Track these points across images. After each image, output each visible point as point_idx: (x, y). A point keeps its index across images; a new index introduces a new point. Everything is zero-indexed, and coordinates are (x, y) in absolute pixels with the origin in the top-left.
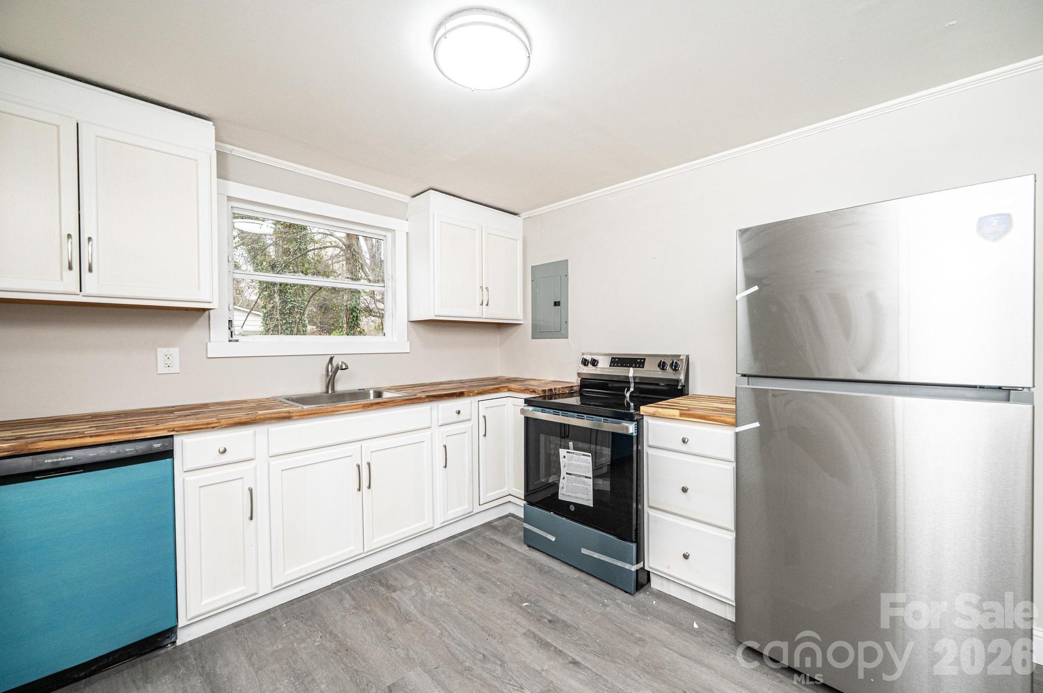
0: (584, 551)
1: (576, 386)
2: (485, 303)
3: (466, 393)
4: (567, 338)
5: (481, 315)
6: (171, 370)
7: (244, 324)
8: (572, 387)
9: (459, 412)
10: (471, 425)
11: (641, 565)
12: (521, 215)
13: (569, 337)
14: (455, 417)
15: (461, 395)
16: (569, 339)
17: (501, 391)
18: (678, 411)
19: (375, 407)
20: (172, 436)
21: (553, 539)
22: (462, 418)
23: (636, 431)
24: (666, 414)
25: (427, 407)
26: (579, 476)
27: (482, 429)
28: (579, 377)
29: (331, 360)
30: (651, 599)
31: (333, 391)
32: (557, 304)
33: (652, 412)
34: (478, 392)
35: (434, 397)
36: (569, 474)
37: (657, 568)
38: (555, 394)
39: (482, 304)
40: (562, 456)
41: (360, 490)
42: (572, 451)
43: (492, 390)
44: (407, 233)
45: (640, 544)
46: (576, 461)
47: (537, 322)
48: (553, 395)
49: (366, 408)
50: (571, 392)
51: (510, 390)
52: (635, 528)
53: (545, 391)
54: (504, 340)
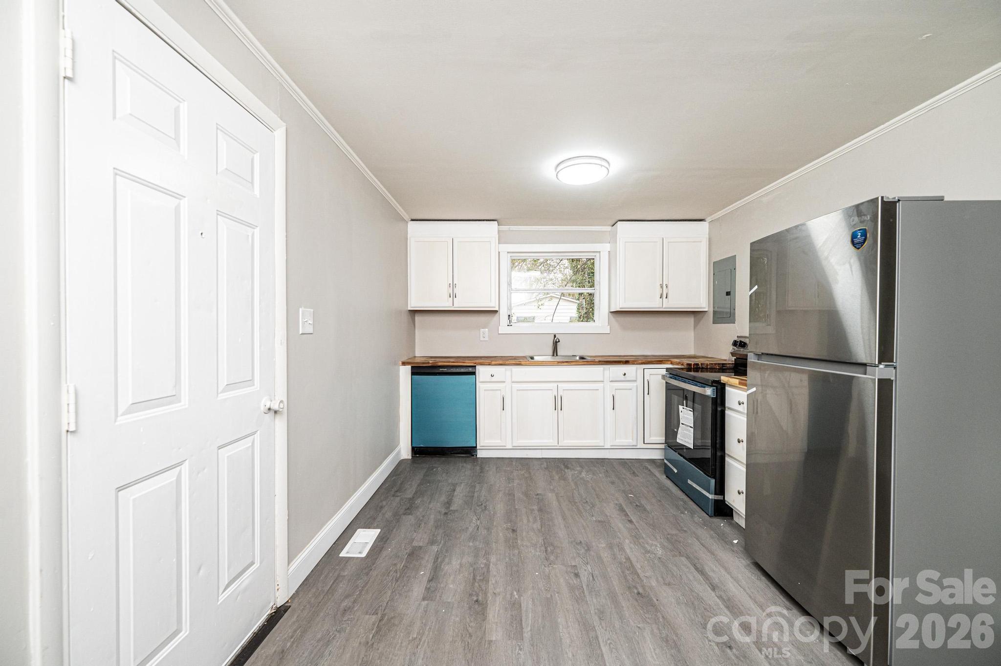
0: (690, 482)
1: (729, 364)
2: (664, 296)
3: (631, 362)
4: (734, 323)
5: (661, 306)
6: (485, 339)
8: (723, 364)
9: (625, 374)
10: (635, 384)
11: (720, 497)
12: (706, 220)
13: (736, 323)
14: (623, 378)
15: (627, 362)
17: (664, 364)
18: (738, 380)
20: (475, 366)
21: (675, 471)
22: (627, 379)
23: (715, 394)
24: (733, 383)
25: (600, 368)
26: (687, 426)
27: (647, 389)
28: (733, 356)
29: (555, 336)
30: (721, 523)
31: (557, 355)
32: (728, 294)
33: (726, 381)
34: (642, 362)
35: (605, 361)
36: (683, 424)
37: (730, 502)
38: (702, 368)
39: (661, 298)
40: (680, 412)
41: (555, 409)
42: (685, 407)
43: (655, 361)
44: (609, 252)
45: (718, 480)
46: (686, 415)
47: (716, 309)
48: (700, 368)
49: (560, 364)
50: (723, 368)
51: (672, 363)
52: (713, 467)
53: (689, 365)
54: (696, 324)
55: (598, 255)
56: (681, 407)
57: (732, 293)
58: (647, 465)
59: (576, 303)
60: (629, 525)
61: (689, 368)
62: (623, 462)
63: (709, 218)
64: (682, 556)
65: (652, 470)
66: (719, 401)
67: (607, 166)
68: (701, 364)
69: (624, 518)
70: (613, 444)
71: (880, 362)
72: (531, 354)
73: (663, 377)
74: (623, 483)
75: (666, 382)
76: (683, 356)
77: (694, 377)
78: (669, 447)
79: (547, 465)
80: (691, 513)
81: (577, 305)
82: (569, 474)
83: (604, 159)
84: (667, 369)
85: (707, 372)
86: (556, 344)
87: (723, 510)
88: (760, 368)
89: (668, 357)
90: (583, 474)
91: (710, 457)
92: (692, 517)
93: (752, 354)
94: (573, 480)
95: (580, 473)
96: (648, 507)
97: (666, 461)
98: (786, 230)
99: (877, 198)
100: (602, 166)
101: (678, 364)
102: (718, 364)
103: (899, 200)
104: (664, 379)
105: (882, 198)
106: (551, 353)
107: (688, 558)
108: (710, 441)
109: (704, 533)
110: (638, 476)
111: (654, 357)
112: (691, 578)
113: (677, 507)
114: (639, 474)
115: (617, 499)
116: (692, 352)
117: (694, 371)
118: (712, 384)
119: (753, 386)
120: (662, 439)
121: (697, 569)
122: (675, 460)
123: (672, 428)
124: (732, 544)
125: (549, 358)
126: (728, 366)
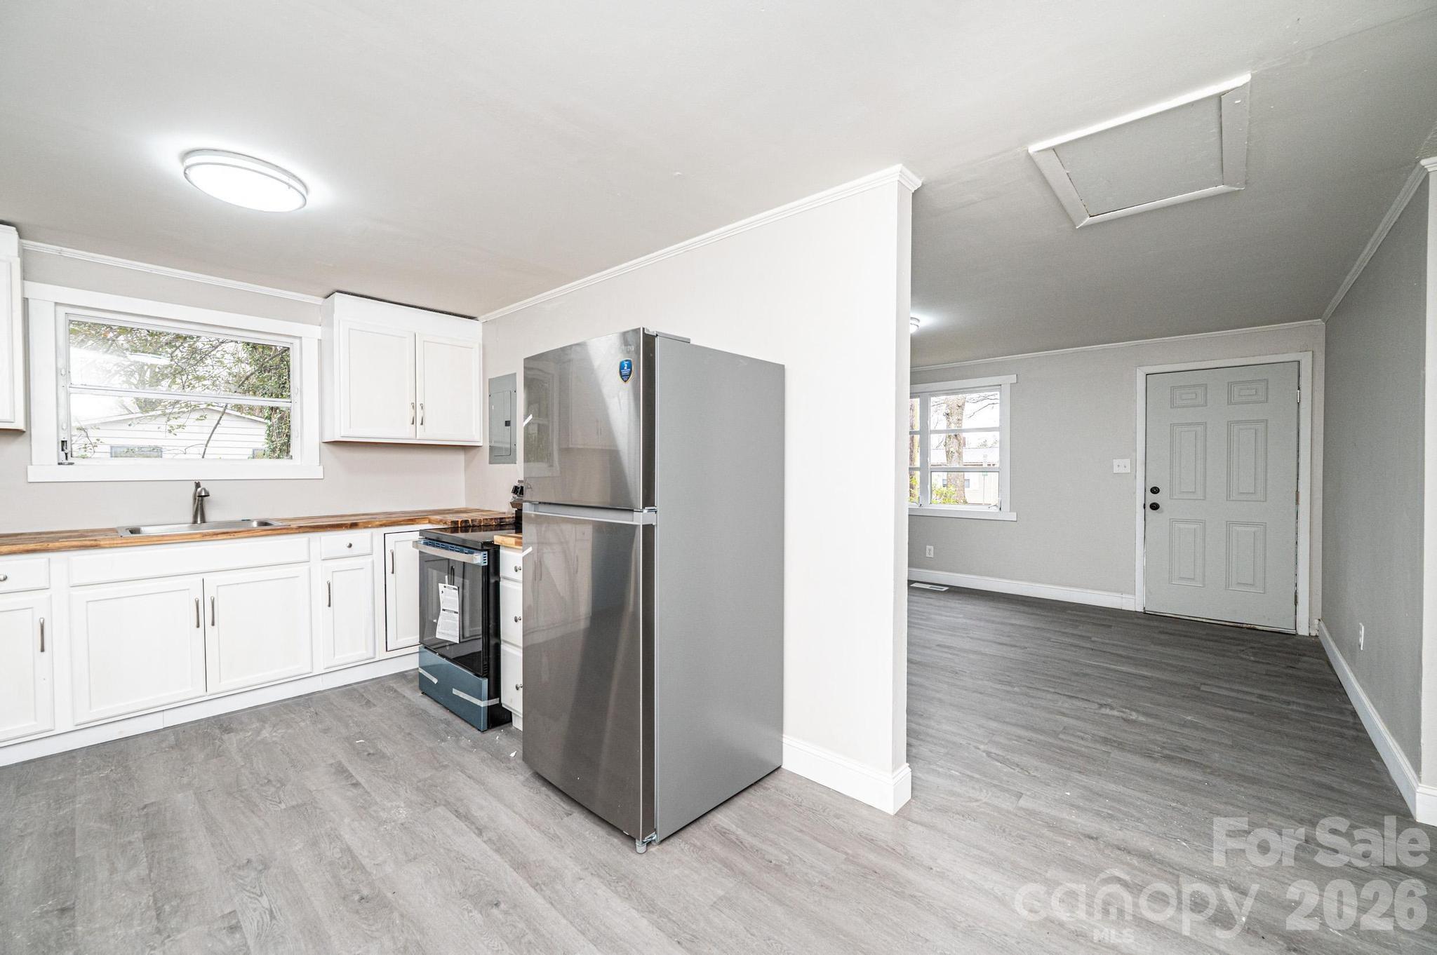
0: (455, 692)
1: (509, 518)
2: (419, 421)
3: (361, 524)
4: (515, 463)
7: (215, 428)
8: (501, 519)
9: (350, 546)
10: (370, 560)
11: (494, 701)
12: (479, 319)
13: (517, 462)
14: (347, 551)
15: (354, 526)
16: (517, 465)
17: (418, 524)
18: (514, 539)
19: (220, 537)
21: (435, 681)
22: (356, 553)
23: (486, 561)
24: (508, 543)
25: (302, 539)
26: (451, 611)
27: (389, 565)
28: (513, 507)
29: (198, 485)
30: (497, 736)
31: (203, 521)
32: (507, 423)
33: (500, 541)
34: (381, 523)
35: (311, 527)
36: (444, 610)
37: (508, 704)
38: (474, 526)
39: (413, 423)
40: (440, 592)
41: (198, 626)
42: (447, 585)
43: (403, 521)
44: (320, 340)
45: (492, 679)
46: (449, 596)
47: (493, 444)
48: (470, 526)
49: (208, 538)
50: (500, 525)
51: (430, 522)
52: (486, 663)
53: (456, 523)
54: (467, 465)
55: (297, 342)
56: (441, 586)
57: (512, 423)
58: (393, 684)
59: (266, 423)
60: (353, 792)
61: (455, 527)
62: (349, 691)
63: (483, 317)
64: (440, 805)
65: (399, 690)
66: (491, 570)
67: (304, 193)
68: (472, 520)
69: (343, 783)
70: (330, 665)
71: (644, 508)
72: (133, 523)
73: (416, 543)
74: (347, 726)
75: (420, 552)
76: (449, 510)
77: (464, 540)
78: (426, 648)
79: (177, 740)
80: (456, 736)
81: (265, 427)
82: (232, 741)
83: (294, 176)
84: (422, 532)
85: (480, 531)
86: (200, 501)
87: (498, 717)
88: (538, 520)
89: (426, 514)
90: (265, 734)
91: (481, 649)
92: (458, 741)
93: (528, 503)
94: (241, 750)
95: (258, 732)
96: (389, 751)
97: (421, 671)
98: (561, 348)
99: (639, 329)
100: (290, 186)
101: (439, 522)
102: (495, 519)
103: (657, 335)
104: (417, 547)
105: (644, 329)
106: (190, 519)
107: (447, 804)
108: (481, 628)
109: (472, 760)
110: (374, 705)
111: (403, 515)
112: (449, 832)
113: (436, 734)
114: (375, 702)
115: (333, 756)
116: (462, 505)
117: (462, 532)
118: (482, 547)
119: (531, 544)
120: (415, 638)
121: (458, 814)
122: (434, 666)
123: (430, 618)
124: (509, 759)
125: (185, 529)
126: (507, 520)
